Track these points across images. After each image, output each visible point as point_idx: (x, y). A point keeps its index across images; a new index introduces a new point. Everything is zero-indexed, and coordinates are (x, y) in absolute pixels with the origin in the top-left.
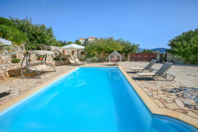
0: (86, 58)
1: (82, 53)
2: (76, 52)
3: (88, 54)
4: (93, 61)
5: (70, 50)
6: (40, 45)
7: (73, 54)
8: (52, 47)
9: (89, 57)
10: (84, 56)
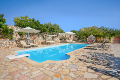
0: (78, 40)
1: (76, 37)
2: (72, 36)
3: (79, 37)
4: (83, 42)
5: (69, 35)
6: (54, 33)
7: (70, 37)
8: (59, 33)
9: (80, 39)
10: (77, 39)
